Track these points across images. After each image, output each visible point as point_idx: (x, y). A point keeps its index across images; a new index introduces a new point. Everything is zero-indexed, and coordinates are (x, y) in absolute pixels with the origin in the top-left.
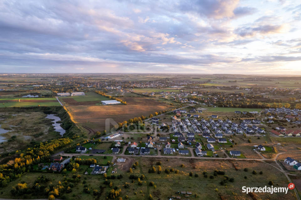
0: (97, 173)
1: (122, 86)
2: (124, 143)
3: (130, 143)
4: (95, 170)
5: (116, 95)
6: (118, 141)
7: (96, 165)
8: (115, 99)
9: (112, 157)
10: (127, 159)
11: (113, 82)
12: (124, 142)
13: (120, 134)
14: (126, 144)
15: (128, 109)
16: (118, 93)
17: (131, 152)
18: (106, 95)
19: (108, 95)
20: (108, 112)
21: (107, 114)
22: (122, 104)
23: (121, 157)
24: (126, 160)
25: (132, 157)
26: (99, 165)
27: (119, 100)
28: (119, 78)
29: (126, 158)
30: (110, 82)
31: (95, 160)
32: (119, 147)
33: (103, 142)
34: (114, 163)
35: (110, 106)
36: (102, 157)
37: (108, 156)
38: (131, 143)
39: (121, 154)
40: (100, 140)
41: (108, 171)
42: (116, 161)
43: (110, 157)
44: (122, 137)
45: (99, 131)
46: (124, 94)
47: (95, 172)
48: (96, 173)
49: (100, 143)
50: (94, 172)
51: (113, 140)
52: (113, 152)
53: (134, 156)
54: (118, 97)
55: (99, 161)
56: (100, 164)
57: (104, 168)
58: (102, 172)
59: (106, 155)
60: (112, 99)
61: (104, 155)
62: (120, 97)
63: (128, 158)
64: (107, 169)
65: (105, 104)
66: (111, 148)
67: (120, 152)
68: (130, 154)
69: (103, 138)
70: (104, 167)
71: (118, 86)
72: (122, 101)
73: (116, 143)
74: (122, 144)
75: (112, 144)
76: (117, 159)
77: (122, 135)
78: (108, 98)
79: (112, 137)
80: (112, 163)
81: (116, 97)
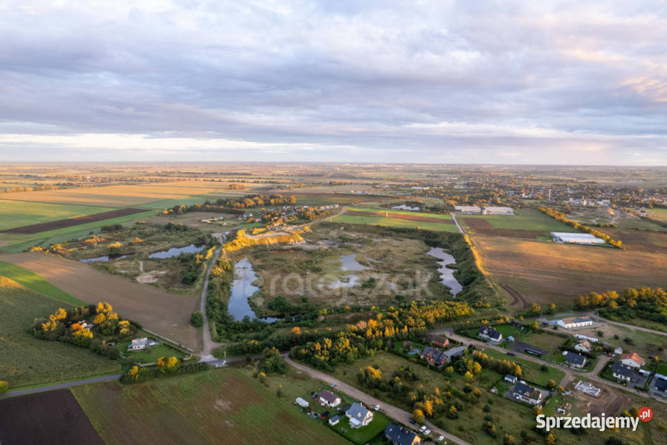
0: (519, 400)
1: (615, 201)
2: (601, 348)
3: (619, 351)
4: (516, 391)
5: (594, 221)
6: (586, 337)
7: (519, 379)
8: (588, 232)
9: (563, 374)
10: (604, 391)
11: (588, 188)
12: (602, 345)
13: (591, 323)
14: (609, 351)
15: (624, 260)
16: (601, 217)
17: (619, 376)
18: (567, 220)
19: (572, 221)
20: (566, 260)
21: (564, 267)
22: (608, 245)
23: (587, 381)
24: (601, 393)
25: (621, 390)
26: (526, 381)
27: (600, 234)
28: (608, 178)
29: (604, 387)
30: (581, 187)
31: (519, 367)
32: (584, 354)
33: (543, 331)
34: (567, 390)
35: (573, 247)
36: (537, 364)
37: (551, 368)
38: (624, 352)
39: (588, 372)
40: (537, 323)
41: (547, 402)
42: (571, 386)
43: (556, 371)
44: (597, 330)
45: (539, 303)
46: (616, 220)
47: (514, 394)
48: (517, 398)
49: (534, 331)
50: (512, 394)
51: (570, 332)
52: (567, 362)
53: (627, 389)
54: (598, 226)
55: (528, 373)
56: (528, 380)
57: (539, 393)
58: (531, 401)
59: (547, 365)
60: (581, 230)
61: (541, 363)
62: (606, 226)
63: (609, 389)
64: (545, 396)
65: (561, 240)
66: (563, 349)
67: (586, 365)
68: (615, 380)
69: (544, 320)
70: (540, 390)
71: (600, 200)
72: (608, 237)
73: (577, 341)
74: (597, 348)
75: (568, 343)
76: (576, 381)
77: (599, 324)
78: (570, 227)
79: (570, 325)
80: (562, 387)
81: (594, 226)
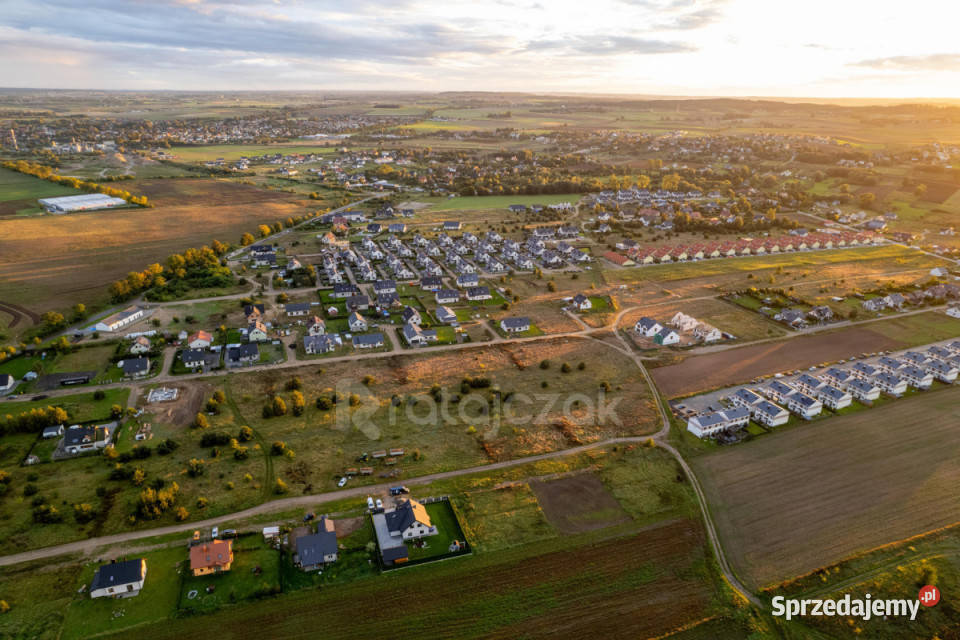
0: (78, 452)
1: (122, 141)
2: (162, 340)
3: (183, 336)
4: (68, 442)
5: (101, 174)
6: (139, 334)
7: (66, 425)
8: (98, 191)
9: (127, 392)
10: (182, 388)
11: (77, 125)
12: (162, 336)
13: (141, 313)
14: (172, 340)
15: (157, 222)
16: (108, 167)
17: (192, 365)
18: (59, 178)
19: (67, 177)
20: (79, 237)
21: (78, 248)
22: (132, 206)
23: (159, 386)
24: (179, 393)
25: (198, 379)
26: (79, 424)
27: (116, 191)
28: (100, 108)
29: (180, 384)
30: (64, 123)
31: (60, 410)
32: (144, 355)
33: (79, 347)
34: (139, 409)
35: (82, 217)
36: (87, 395)
37: (111, 390)
38: (189, 334)
39: (157, 375)
40: (66, 339)
41: (119, 436)
42: (142, 402)
43: (117, 391)
44: (151, 319)
45: (58, 310)
46: (131, 169)
47: (67, 449)
48: (74, 451)
49: (65, 351)
50: (63, 450)
51: (119, 335)
52: (127, 375)
53: (203, 375)
54: (110, 180)
55: (77, 412)
56: (81, 421)
57: (103, 430)
58: (96, 445)
59: (101, 389)
60: (86, 190)
61: (92, 390)
62: (119, 179)
63: (185, 384)
64: (113, 430)
65: (61, 210)
66: (116, 360)
67: (152, 368)
68: (189, 371)
69: (76, 331)
70: (102, 426)
71: (101, 141)
72: (128, 194)
73: (131, 342)
74: (158, 342)
75: (120, 350)
76: (146, 393)
77: (151, 312)
78: (67, 188)
79: (115, 326)
80: (130, 408)
81: (103, 181)
